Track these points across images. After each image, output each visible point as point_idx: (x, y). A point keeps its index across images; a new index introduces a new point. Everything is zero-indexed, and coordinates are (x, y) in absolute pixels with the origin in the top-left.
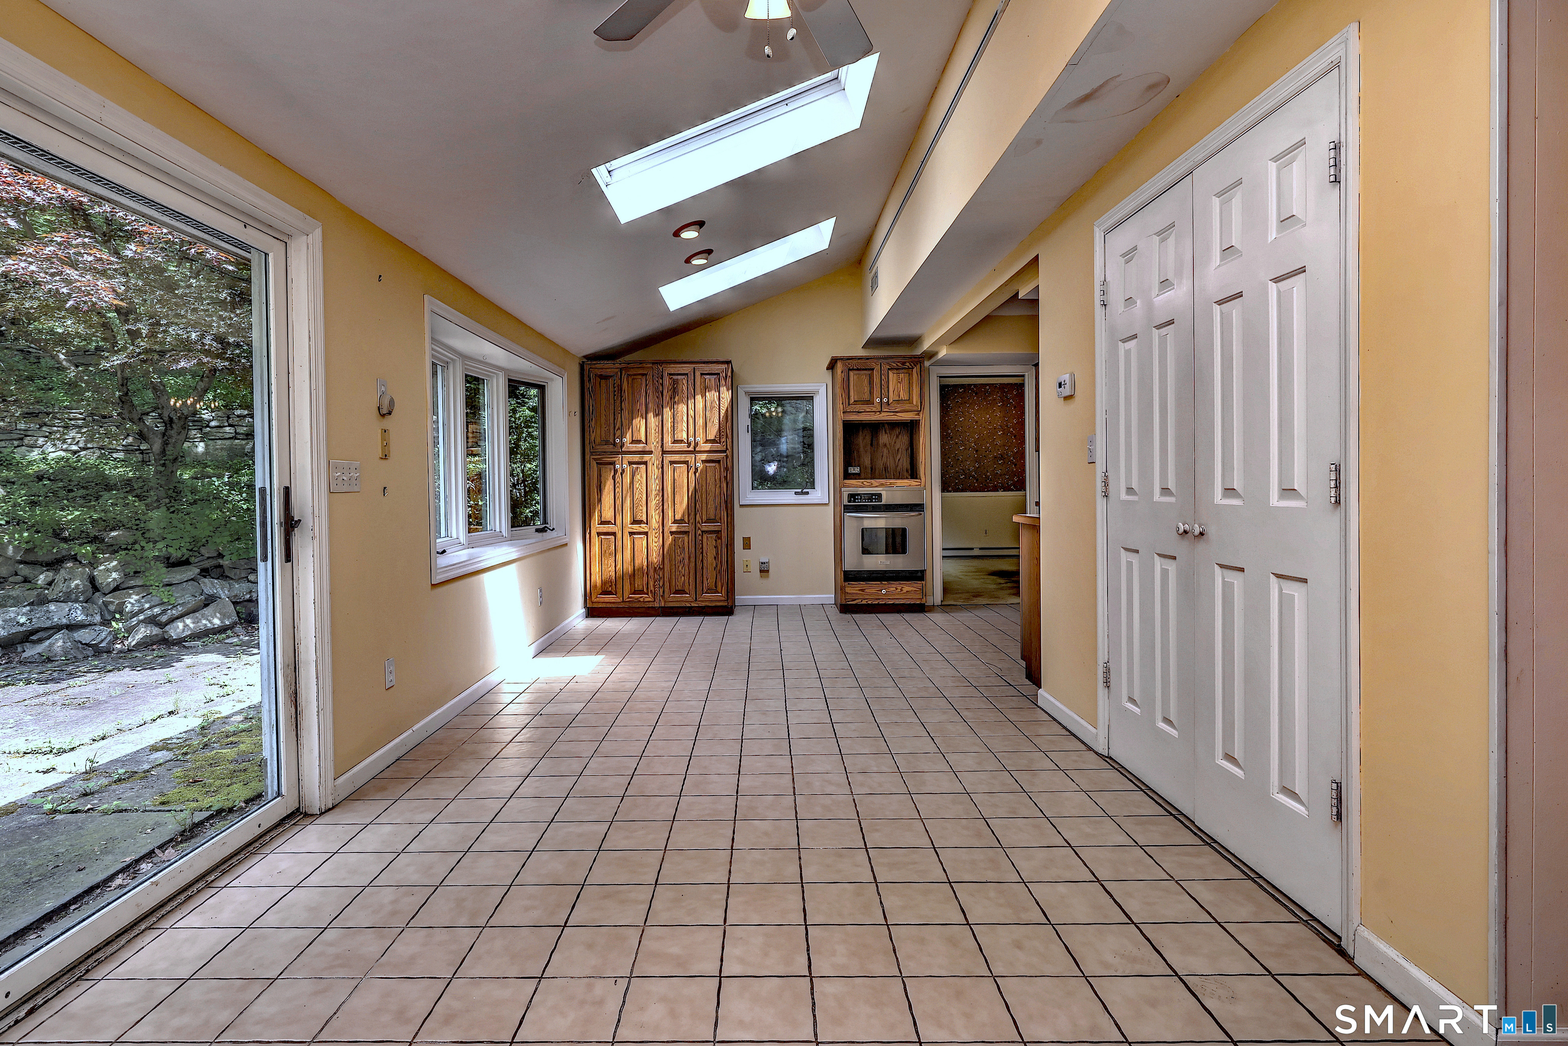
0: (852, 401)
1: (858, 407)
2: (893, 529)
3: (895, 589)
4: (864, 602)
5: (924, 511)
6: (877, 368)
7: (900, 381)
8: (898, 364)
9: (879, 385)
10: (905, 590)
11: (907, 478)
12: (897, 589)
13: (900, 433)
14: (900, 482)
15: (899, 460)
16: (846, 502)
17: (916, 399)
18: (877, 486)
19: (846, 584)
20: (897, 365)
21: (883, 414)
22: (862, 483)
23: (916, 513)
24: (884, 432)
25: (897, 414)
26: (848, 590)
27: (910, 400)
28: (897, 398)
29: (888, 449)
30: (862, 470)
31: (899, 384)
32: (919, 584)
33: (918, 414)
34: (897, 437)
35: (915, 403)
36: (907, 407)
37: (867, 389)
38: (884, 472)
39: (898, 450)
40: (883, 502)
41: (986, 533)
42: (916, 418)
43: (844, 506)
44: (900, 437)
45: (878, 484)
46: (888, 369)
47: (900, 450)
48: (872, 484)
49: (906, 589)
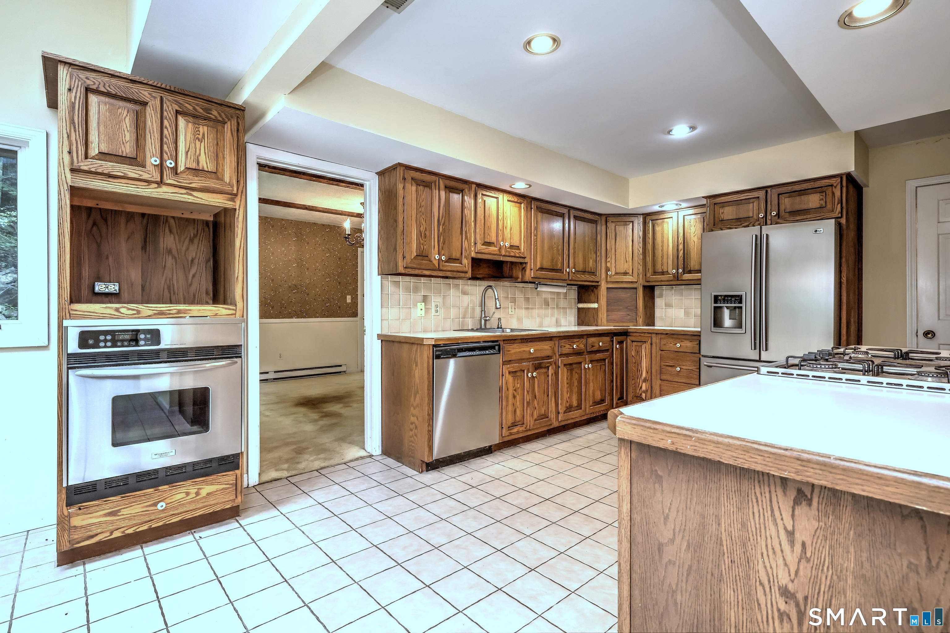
0: (94, 151)
1: (108, 166)
2: (181, 393)
3: (183, 495)
4: (117, 534)
5: (240, 357)
6: (154, 104)
7: (200, 137)
8: (197, 108)
9: (157, 135)
10: (204, 493)
11: (207, 303)
12: (188, 494)
13: (195, 236)
14: (196, 309)
15: (194, 276)
16: (73, 347)
17: (228, 174)
18: (149, 317)
19: (72, 510)
20: (194, 108)
21: (164, 189)
22: (117, 310)
23: (227, 361)
24: (167, 230)
25: (195, 193)
26: (76, 521)
27: (216, 174)
28: (194, 166)
29: (174, 257)
30: (125, 287)
31: (198, 143)
32: (229, 477)
33: (233, 200)
34: (191, 241)
35: (227, 179)
36: (212, 183)
37: (128, 136)
38: (166, 292)
39: (193, 260)
40: (162, 346)
41: (280, 357)
42: (229, 204)
43: (69, 355)
44: (196, 241)
45: (150, 313)
46: (177, 112)
47: (197, 260)
48: (139, 312)
49: (206, 490)
